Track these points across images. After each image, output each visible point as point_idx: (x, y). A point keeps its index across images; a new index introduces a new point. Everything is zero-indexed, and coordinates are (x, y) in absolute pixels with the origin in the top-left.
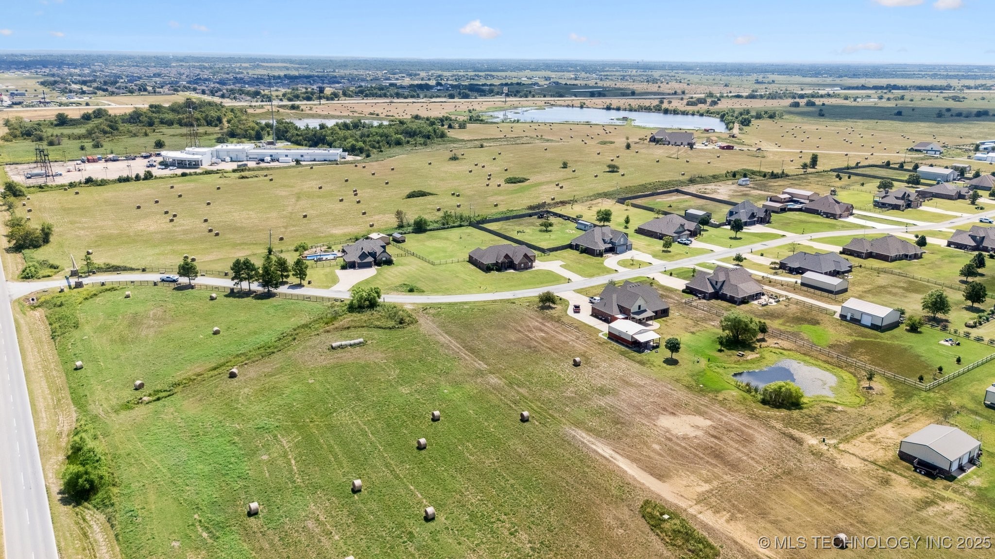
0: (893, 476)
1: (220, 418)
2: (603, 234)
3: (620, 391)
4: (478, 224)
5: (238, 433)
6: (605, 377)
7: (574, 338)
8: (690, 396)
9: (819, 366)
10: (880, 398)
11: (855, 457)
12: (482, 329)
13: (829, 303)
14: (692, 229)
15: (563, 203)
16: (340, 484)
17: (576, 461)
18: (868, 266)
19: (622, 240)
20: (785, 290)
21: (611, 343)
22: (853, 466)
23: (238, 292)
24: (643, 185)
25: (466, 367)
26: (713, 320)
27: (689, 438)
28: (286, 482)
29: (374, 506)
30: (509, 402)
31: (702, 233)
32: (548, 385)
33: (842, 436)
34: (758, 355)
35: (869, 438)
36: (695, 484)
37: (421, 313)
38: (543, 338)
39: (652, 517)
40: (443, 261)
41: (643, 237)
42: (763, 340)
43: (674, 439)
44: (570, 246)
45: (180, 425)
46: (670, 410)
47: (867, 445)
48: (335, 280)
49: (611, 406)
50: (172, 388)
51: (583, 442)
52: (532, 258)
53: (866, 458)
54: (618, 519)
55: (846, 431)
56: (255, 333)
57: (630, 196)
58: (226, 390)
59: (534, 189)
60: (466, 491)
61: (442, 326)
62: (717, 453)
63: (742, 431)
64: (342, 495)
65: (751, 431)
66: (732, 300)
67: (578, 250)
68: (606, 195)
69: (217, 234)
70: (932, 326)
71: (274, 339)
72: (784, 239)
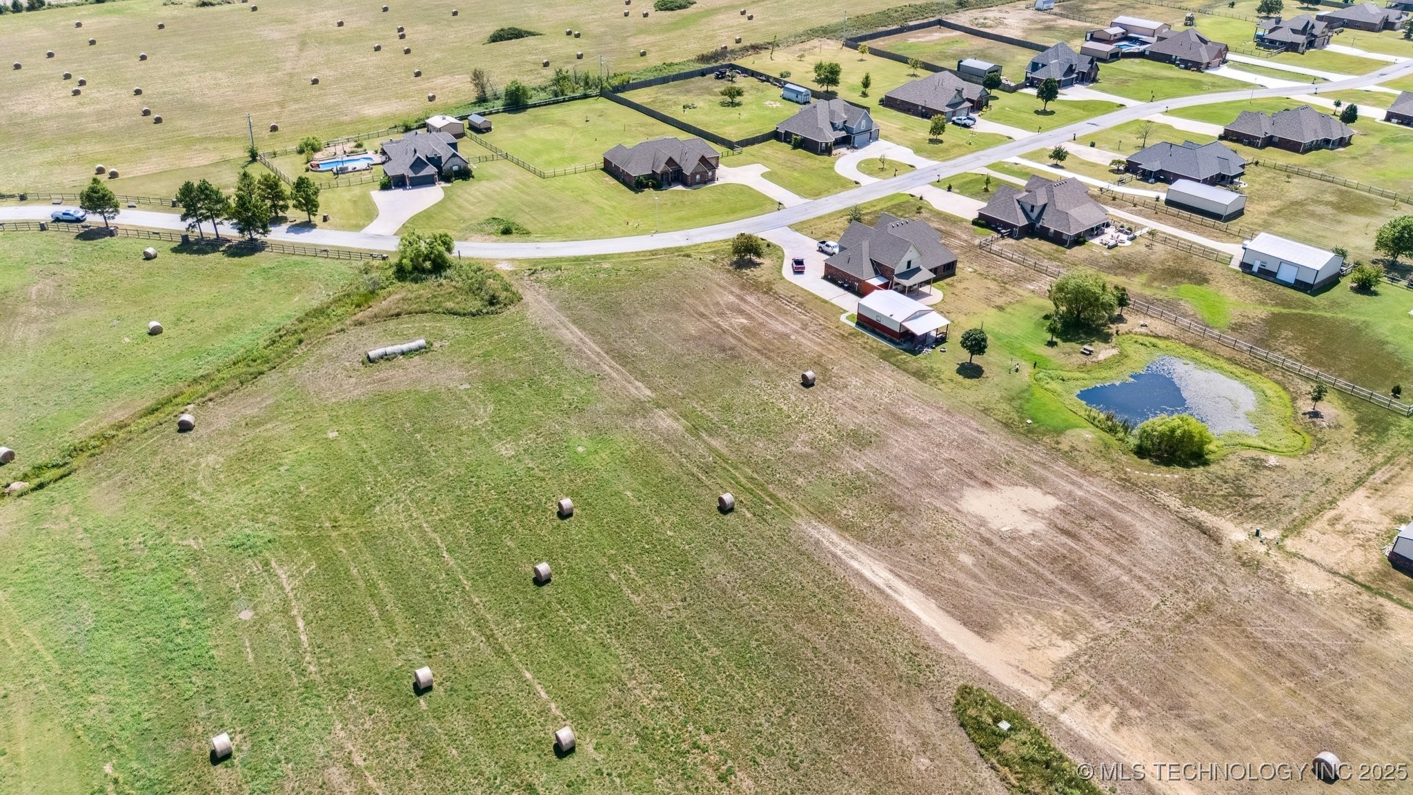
0: (1389, 606)
1: (160, 526)
2: (832, 113)
3: (888, 437)
4: (614, 92)
5: (195, 559)
6: (860, 407)
7: (797, 326)
8: (1013, 443)
9: (1221, 370)
10: (1336, 436)
11: (1316, 568)
12: (636, 313)
13: (1217, 238)
14: (975, 98)
15: (756, 48)
16: (392, 673)
17: (827, 598)
18: (1269, 162)
19: (864, 122)
20: (1139, 214)
21: (862, 336)
22: (1317, 587)
23: (197, 242)
24: (883, 13)
25: (614, 395)
26: (1030, 281)
27: (1021, 538)
28: (288, 675)
29: (459, 723)
30: (695, 470)
31: (990, 103)
32: (762, 429)
33: (1286, 520)
34: (1115, 351)
35: (1333, 522)
36: (1046, 642)
37: (526, 281)
38: (745, 329)
39: (979, 727)
40: (559, 170)
41: (894, 113)
42: (1120, 319)
43: (995, 540)
44: (775, 135)
45: (82, 545)
46: (980, 475)
47: (1333, 539)
48: (370, 213)
49: (876, 471)
50: (68, 459)
51: (834, 556)
52: (713, 163)
53: (1336, 568)
54: (917, 733)
55: (1290, 512)
56: (228, 329)
57: (865, 33)
58: (173, 460)
59: (704, 20)
60: (630, 679)
61: (565, 307)
62: (1075, 568)
63: (1112, 519)
64: (396, 700)
65: (1127, 518)
66: (1057, 239)
67: (789, 143)
68: (826, 32)
69: (158, 120)
70: (1393, 279)
71: (262, 343)
72: (1122, 111)
